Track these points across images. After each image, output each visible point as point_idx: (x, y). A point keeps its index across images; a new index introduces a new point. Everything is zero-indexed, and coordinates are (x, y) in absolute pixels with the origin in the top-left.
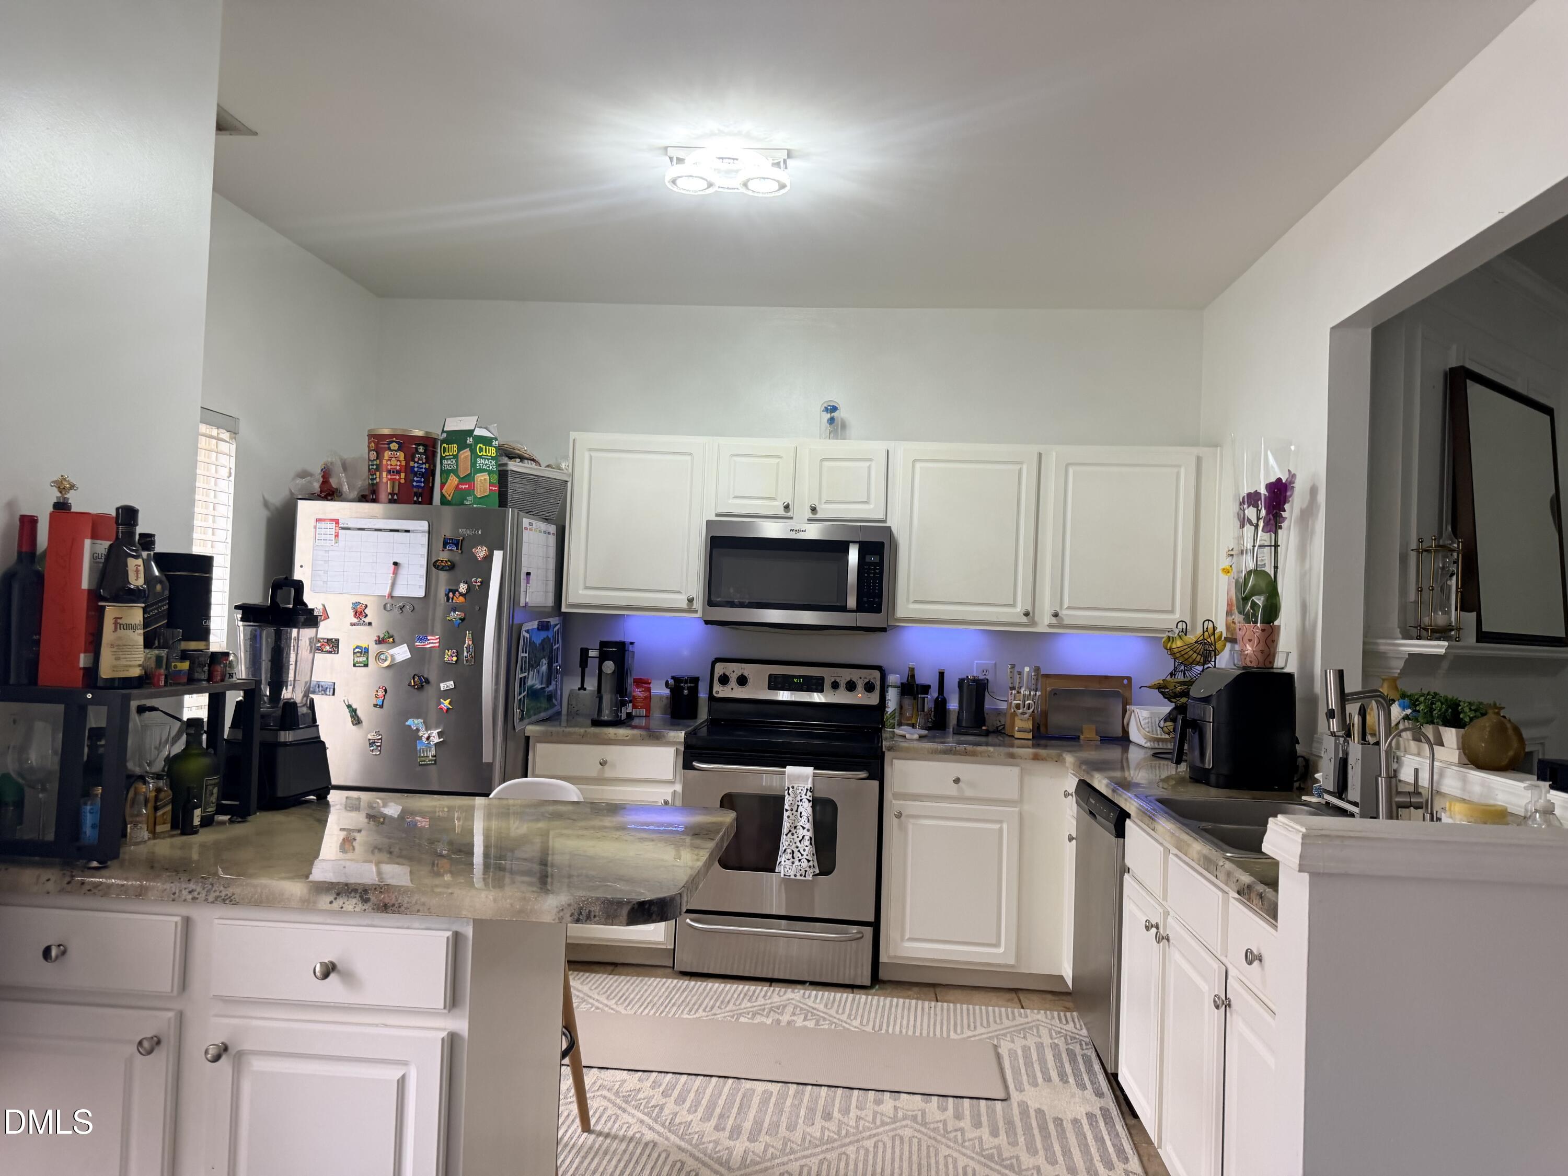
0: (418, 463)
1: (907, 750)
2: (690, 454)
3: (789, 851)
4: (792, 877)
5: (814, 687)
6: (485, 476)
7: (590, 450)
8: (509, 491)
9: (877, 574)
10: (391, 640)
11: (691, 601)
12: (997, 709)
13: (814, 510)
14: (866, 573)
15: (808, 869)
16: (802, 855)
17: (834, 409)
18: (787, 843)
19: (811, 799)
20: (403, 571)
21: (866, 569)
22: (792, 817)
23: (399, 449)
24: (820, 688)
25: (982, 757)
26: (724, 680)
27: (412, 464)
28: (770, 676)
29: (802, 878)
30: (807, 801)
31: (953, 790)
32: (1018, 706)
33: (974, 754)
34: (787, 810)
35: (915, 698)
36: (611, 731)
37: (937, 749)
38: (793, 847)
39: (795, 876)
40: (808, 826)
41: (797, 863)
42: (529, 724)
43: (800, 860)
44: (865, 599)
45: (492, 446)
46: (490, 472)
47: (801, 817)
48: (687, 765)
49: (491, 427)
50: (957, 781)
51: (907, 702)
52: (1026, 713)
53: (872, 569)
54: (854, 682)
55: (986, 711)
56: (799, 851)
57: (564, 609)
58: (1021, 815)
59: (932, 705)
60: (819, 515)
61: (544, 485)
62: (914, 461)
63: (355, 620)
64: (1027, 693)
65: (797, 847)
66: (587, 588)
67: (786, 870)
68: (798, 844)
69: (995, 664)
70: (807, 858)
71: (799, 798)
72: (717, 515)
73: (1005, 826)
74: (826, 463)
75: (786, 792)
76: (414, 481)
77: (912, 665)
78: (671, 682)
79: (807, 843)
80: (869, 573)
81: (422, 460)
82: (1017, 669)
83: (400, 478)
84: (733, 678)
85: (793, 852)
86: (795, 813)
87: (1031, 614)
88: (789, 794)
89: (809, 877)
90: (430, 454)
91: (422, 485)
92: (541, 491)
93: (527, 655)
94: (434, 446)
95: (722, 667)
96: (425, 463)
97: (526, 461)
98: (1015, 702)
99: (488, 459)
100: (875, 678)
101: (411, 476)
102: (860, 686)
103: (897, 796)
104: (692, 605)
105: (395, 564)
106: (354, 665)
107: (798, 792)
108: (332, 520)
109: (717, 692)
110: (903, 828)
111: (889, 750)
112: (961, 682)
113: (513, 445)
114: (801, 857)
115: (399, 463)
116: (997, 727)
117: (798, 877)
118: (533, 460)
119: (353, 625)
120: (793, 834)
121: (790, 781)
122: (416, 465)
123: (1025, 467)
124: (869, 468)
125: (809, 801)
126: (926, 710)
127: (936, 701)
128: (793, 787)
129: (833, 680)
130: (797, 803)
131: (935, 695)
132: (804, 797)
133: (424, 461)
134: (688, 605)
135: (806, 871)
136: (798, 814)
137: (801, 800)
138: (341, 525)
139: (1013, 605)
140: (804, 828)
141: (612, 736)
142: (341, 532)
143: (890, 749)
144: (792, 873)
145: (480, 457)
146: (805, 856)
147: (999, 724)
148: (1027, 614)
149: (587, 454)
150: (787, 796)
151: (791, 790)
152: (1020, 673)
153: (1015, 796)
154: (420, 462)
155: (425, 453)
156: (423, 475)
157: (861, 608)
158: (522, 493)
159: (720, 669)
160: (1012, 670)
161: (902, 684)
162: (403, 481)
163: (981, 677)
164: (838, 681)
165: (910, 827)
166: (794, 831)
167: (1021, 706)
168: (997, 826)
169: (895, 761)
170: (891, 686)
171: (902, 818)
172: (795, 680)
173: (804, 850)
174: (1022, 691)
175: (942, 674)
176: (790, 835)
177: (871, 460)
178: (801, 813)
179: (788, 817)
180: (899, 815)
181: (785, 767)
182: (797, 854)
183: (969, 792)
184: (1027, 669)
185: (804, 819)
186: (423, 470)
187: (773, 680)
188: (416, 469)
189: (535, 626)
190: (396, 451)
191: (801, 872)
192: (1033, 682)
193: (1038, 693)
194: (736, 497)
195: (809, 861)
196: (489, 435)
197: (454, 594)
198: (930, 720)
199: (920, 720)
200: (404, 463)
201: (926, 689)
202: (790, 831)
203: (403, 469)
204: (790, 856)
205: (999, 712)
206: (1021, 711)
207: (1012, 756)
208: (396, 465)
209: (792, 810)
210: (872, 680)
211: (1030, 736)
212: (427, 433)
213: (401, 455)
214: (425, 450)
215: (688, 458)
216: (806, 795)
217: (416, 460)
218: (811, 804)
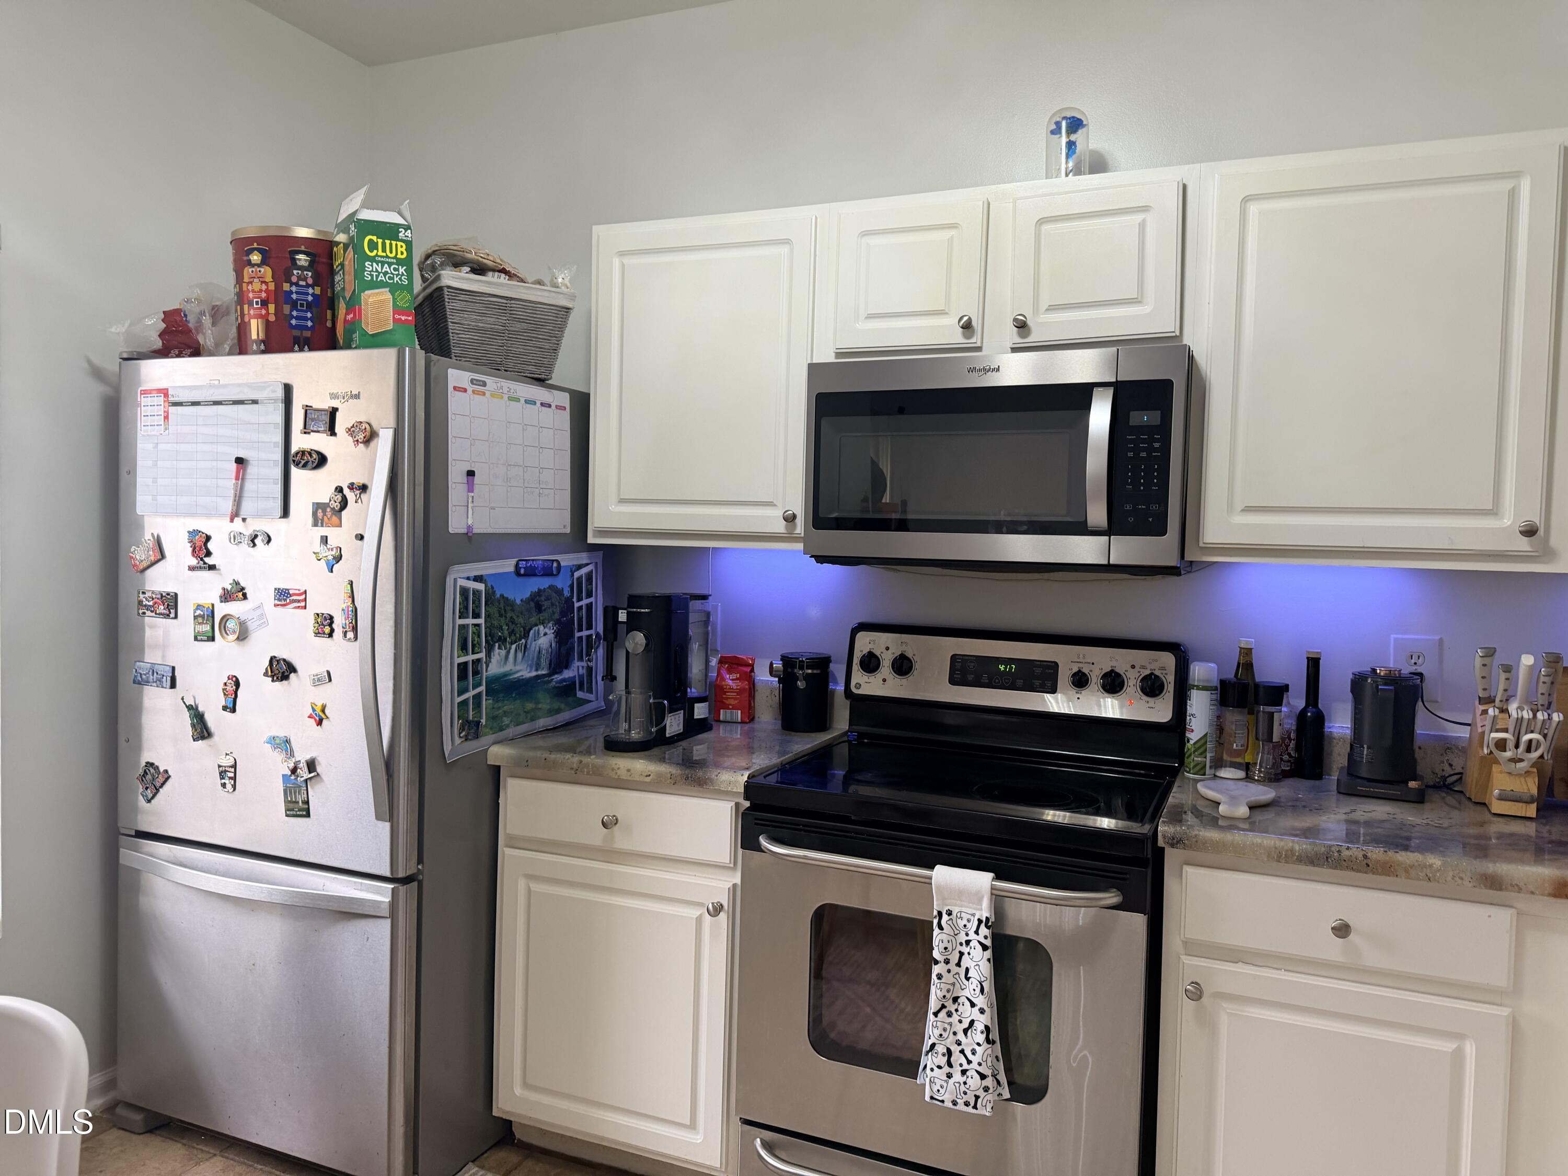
0: (297, 284)
1: (1218, 847)
2: (787, 242)
3: (940, 1049)
4: (948, 1104)
5: (1037, 683)
6: (384, 295)
7: (622, 254)
8: (451, 326)
9: (1156, 450)
10: (240, 594)
11: (790, 519)
12: (1446, 738)
13: (1022, 326)
14: (1131, 450)
15: (981, 1093)
16: (969, 1062)
17: (1075, 125)
18: (937, 1032)
19: (988, 942)
20: (252, 471)
21: (1131, 441)
22: (948, 978)
23: (264, 262)
24: (1049, 684)
25: (1408, 877)
26: (871, 663)
27: (286, 287)
28: (954, 657)
29: (970, 1109)
30: (979, 948)
31: (1334, 948)
32: (1501, 745)
33: (1387, 869)
34: (936, 962)
35: (1251, 712)
36: (625, 764)
37: (1292, 850)
38: (950, 1042)
39: (955, 1103)
40: (980, 1001)
41: (957, 1077)
42: (496, 743)
43: (964, 1072)
44: (1128, 507)
45: (398, 239)
46: (394, 288)
47: (968, 979)
48: (748, 842)
49: (405, 208)
50: (1342, 930)
51: (1234, 718)
52: (1521, 760)
53: (1144, 441)
54: (1118, 675)
55: (1418, 742)
56: (962, 1052)
57: (591, 540)
58: (1515, 1028)
59: (1291, 724)
60: (1035, 337)
61: (520, 314)
62: (1247, 200)
63: (194, 562)
64: (1527, 714)
65: (959, 1043)
66: (622, 501)
67: (935, 1090)
68: (961, 1036)
69: (1441, 640)
70: (979, 1069)
71: (963, 938)
72: (839, 355)
73: (1470, 1049)
74: (1046, 228)
75: (935, 922)
76: (292, 317)
77: (1244, 642)
78: (778, 665)
79: (981, 1038)
80: (1136, 450)
81: (305, 279)
82: (1500, 658)
83: (268, 313)
84: (887, 660)
85: (949, 1052)
86: (955, 969)
87: (1541, 532)
88: (941, 928)
89: (985, 1110)
90: (322, 269)
91: (310, 324)
92: (518, 326)
93: (481, 621)
94: (331, 256)
95: (868, 640)
96: (313, 286)
97: (490, 274)
98: (1495, 735)
99: (390, 264)
100: (1163, 668)
101: (287, 309)
102: (1132, 683)
103: (1193, 948)
104: (795, 527)
105: (240, 461)
106: (196, 639)
107: (961, 923)
108: (159, 391)
109: (858, 686)
110: (1208, 1023)
111: (1172, 846)
112: (1358, 683)
113: (464, 245)
114: (966, 1066)
115: (264, 287)
116: (1444, 778)
117: (961, 1107)
118: (504, 271)
119: (192, 568)
120: (949, 1014)
121: (943, 900)
122: (294, 289)
123: (1525, 187)
124: (1142, 226)
125: (985, 948)
126: (1276, 738)
127: (1301, 717)
128: (949, 913)
129: (1075, 670)
130: (959, 948)
131: (1300, 703)
132: (972, 936)
133: (310, 281)
134: (786, 527)
135: (977, 1097)
136: (962, 972)
137: (968, 942)
138: (171, 399)
139: (1493, 512)
140: (973, 1005)
141: (623, 774)
142: (172, 409)
143: (1175, 842)
144: (947, 1097)
145: (373, 260)
146: (974, 1065)
147: (1448, 771)
148: (1530, 532)
149: (616, 262)
150: (936, 931)
151: (945, 917)
152: (1508, 669)
153: (1502, 980)
154: (302, 283)
155: (312, 265)
156: (309, 306)
157: (1116, 526)
158: (478, 330)
159: (865, 642)
160: (1487, 661)
161: (1223, 682)
162: (272, 318)
163: (1406, 670)
164: (1085, 671)
165: (1224, 1022)
166: (951, 1007)
167: (1511, 744)
168: (1448, 1046)
169: (1189, 870)
170: (1198, 688)
171: (1204, 999)
172: (1002, 668)
173: (974, 1052)
174: (1513, 707)
175: (1314, 664)
176: (943, 1014)
177: (1145, 209)
178: (967, 970)
179: (940, 977)
180: (1196, 993)
181: (932, 867)
182: (957, 1058)
183: (1372, 958)
184: (1527, 660)
185: (974, 984)
186: (310, 298)
187: (958, 666)
188: (294, 296)
189: (511, 569)
190: (259, 265)
191: (966, 1098)
192: (1542, 688)
193: (1556, 717)
194: (871, 317)
195: (983, 1077)
196: (398, 220)
197: (324, 512)
198: (1286, 757)
199: (1261, 758)
200: (272, 286)
201: (1277, 693)
202: (943, 1007)
203: (272, 298)
204: (943, 1061)
205: (1448, 746)
206: (1508, 754)
207: (1494, 883)
208: (261, 291)
209: (947, 962)
210: (1157, 673)
211: (1531, 811)
212: (319, 232)
213: (267, 272)
214: (312, 264)
215: (785, 249)
216: (977, 932)
217: (294, 279)
218: (988, 954)
